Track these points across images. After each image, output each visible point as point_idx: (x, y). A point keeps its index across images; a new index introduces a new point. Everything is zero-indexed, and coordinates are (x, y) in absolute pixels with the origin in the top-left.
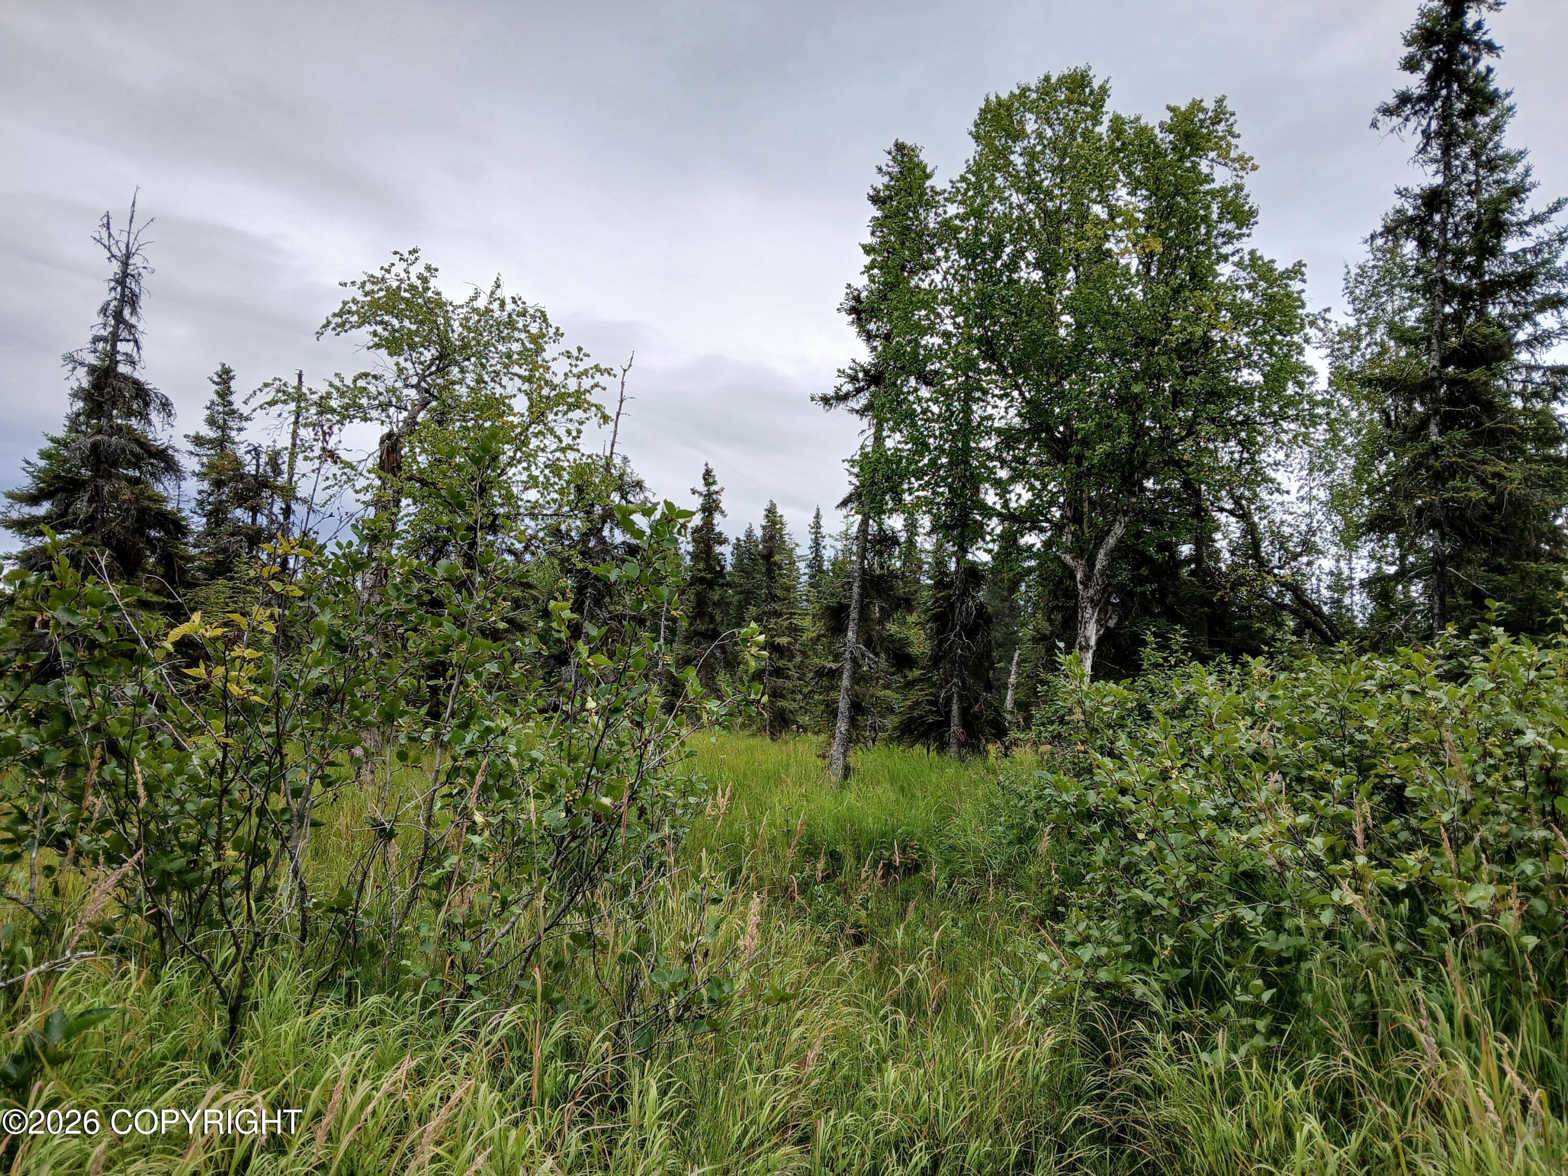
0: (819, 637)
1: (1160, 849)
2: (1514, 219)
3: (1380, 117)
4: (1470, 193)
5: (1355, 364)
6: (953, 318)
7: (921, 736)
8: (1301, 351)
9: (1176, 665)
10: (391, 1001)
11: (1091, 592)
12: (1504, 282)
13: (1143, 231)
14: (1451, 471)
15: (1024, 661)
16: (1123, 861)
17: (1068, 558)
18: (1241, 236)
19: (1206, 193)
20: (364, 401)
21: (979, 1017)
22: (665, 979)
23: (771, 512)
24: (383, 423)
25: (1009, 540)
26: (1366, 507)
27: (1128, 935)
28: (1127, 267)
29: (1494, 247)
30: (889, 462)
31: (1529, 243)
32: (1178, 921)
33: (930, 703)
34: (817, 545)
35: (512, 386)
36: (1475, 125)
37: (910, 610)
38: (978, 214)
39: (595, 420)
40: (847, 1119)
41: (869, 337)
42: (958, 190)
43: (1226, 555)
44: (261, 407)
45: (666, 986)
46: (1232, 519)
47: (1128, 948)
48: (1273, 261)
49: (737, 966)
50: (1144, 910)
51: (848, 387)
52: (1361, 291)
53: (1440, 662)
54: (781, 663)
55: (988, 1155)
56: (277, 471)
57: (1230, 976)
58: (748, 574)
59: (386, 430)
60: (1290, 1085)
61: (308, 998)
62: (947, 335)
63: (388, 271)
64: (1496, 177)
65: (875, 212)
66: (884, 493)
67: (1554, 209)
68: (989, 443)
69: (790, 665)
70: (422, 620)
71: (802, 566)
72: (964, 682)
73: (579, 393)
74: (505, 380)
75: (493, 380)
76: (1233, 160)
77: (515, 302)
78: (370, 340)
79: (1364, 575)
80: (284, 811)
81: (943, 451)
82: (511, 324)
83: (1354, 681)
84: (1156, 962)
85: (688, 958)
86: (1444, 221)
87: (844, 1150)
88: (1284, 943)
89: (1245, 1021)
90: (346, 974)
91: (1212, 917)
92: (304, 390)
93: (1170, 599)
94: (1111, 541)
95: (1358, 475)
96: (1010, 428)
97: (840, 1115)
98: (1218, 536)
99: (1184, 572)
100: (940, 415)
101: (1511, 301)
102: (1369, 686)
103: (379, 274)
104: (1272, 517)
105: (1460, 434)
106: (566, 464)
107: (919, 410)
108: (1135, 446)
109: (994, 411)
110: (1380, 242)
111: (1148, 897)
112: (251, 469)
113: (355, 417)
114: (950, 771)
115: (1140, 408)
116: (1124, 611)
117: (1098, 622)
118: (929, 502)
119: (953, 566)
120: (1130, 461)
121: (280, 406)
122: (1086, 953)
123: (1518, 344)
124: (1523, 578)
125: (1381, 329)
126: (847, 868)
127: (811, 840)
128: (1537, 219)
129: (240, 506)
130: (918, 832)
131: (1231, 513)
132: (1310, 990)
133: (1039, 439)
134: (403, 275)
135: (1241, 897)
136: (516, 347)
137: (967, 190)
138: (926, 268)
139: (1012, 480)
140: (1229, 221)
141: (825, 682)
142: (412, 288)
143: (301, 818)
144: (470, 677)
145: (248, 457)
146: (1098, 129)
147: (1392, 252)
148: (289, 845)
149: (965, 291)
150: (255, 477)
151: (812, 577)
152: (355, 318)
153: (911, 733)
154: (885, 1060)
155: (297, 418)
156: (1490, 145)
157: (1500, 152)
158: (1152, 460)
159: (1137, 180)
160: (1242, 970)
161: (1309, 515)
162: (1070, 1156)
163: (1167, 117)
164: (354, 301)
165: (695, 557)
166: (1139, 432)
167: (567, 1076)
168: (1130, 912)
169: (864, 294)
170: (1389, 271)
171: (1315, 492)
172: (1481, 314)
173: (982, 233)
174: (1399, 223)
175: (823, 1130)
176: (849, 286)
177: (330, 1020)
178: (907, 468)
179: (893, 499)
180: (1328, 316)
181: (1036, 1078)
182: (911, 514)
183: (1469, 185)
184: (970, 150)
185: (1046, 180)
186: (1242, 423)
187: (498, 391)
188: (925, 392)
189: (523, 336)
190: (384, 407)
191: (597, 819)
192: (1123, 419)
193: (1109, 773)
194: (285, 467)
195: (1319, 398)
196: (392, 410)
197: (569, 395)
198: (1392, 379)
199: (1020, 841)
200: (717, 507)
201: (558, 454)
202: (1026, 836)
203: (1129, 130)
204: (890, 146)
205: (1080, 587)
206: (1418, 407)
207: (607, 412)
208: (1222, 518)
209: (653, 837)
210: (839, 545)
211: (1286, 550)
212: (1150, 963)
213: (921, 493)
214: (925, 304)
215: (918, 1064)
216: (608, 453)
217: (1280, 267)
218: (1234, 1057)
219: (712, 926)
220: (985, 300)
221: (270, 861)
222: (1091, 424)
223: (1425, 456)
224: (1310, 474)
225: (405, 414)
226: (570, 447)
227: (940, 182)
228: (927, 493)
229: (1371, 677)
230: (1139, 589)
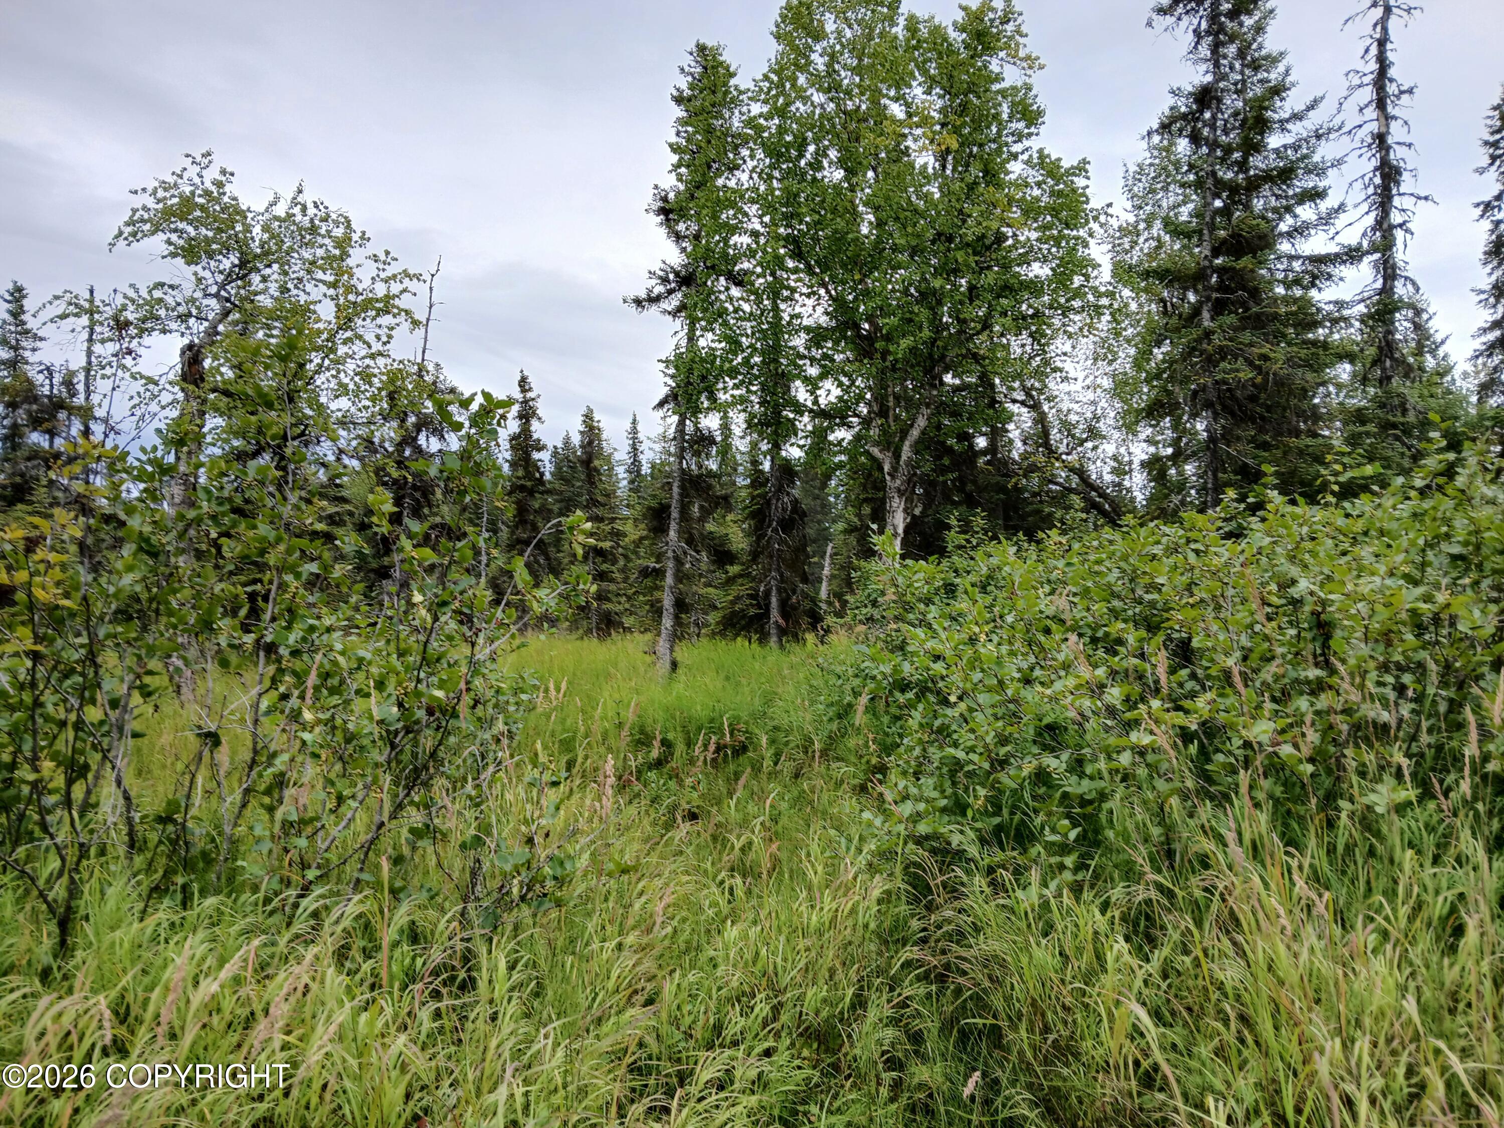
0: (642, 539)
1: (971, 710)
2: (1276, 117)
3: (1154, 16)
4: (1237, 92)
5: (1135, 257)
6: (760, 217)
7: (742, 629)
8: (1086, 245)
9: (978, 545)
10: (229, 902)
11: (898, 482)
12: (1267, 177)
13: (938, 128)
14: (1223, 353)
15: (836, 554)
16: (937, 723)
17: (875, 451)
18: (1030, 135)
19: (998, 92)
20: (162, 313)
21: (810, 873)
22: (507, 861)
23: (588, 418)
24: (183, 335)
25: (819, 436)
26: (1145, 395)
27: (943, 791)
28: (925, 166)
29: (1258, 144)
30: (703, 360)
31: (1289, 139)
32: (989, 773)
33: (751, 596)
34: (635, 450)
35: (316, 292)
36: (1241, 24)
37: (729, 508)
38: (782, 113)
39: (406, 326)
40: (691, 978)
41: (678, 237)
42: (761, 90)
43: (1019, 444)
44: (52, 321)
45: (508, 868)
46: (1024, 410)
47: (944, 802)
48: (1059, 160)
49: (578, 847)
50: (957, 766)
51: (659, 289)
52: (1138, 189)
53: (1219, 523)
54: (604, 567)
55: (824, 1001)
56: (73, 394)
57: (1038, 821)
58: (567, 482)
59: (186, 341)
60: (1097, 913)
61: (141, 905)
62: (755, 234)
63: (181, 177)
64: (1259, 76)
65: (679, 112)
66: (700, 393)
67: (1311, 107)
68: (799, 341)
69: (614, 568)
70: (234, 525)
71: (621, 471)
72: (782, 575)
73: (388, 297)
74: (309, 287)
75: (296, 287)
76: (1021, 60)
77: (316, 207)
78: (165, 249)
79: (1145, 457)
80: (102, 723)
81: (756, 349)
82: (313, 229)
83: (1144, 545)
84: (970, 813)
85: (530, 841)
86: (1214, 117)
87: (689, 1007)
88: (1085, 787)
89: (1054, 860)
90: (180, 880)
91: (1020, 768)
92: (97, 303)
93: (970, 487)
94: (915, 433)
95: (1137, 364)
96: (819, 327)
97: (684, 976)
98: (1011, 426)
99: (981, 461)
100: (751, 314)
101: (1274, 195)
102: (1157, 550)
103: (171, 179)
104: (1060, 405)
105: (1230, 319)
106: (376, 371)
107: (731, 308)
108: (935, 340)
109: (802, 310)
110: (1156, 139)
111: (961, 755)
112: (46, 390)
113: (153, 330)
114: (771, 659)
115: (940, 303)
116: (928, 500)
117: (905, 510)
118: (743, 400)
119: (767, 466)
120: (931, 355)
121: (72, 319)
122: (907, 809)
123: (1281, 235)
124: (1285, 453)
125: (1158, 224)
126: (677, 754)
127: (642, 731)
128: (1297, 117)
129: (35, 429)
130: (744, 716)
131: (1023, 403)
132: (1112, 827)
133: (845, 338)
134: (197, 180)
135: (1045, 748)
136: (320, 252)
137: (770, 89)
138: (733, 168)
139: (823, 376)
140: (1019, 120)
141: (648, 582)
142: (207, 193)
143: (121, 729)
144: (289, 578)
145: (41, 377)
146: (894, 30)
147: (1167, 150)
148: (110, 755)
149: (771, 190)
150: (50, 397)
151: (632, 482)
152: (147, 227)
153: (733, 626)
154: (724, 921)
155: (91, 334)
156: (1254, 46)
157: (1263, 52)
158: (951, 354)
159: (932, 79)
160: (1049, 814)
161: (1094, 403)
162: (900, 995)
163: (960, 16)
164: (145, 208)
165: (513, 464)
166: (938, 327)
167: (414, 959)
168: (945, 770)
169: (672, 196)
170: (1165, 169)
171: (1099, 381)
172: (1247, 207)
173: (786, 132)
174: (1173, 120)
175: (669, 989)
176: (656, 187)
177: (165, 925)
178: (721, 366)
179: (708, 399)
180: (1110, 211)
181: (866, 926)
182: (726, 413)
183: (1235, 84)
184: (772, 49)
185: (846, 78)
186: (1032, 317)
187: (303, 298)
188: (735, 292)
189: (327, 241)
190: (184, 318)
191: (430, 712)
192: (923, 314)
193: (922, 643)
194: (81, 387)
195: (1103, 289)
196: (192, 321)
197: (377, 300)
198: (1167, 271)
199: (840, 717)
200: (534, 413)
201: (368, 361)
202: (845, 712)
203: (924, 31)
204: (692, 46)
205: (888, 478)
206: (1192, 297)
207: (416, 317)
208: (1015, 408)
209: (487, 736)
210: (658, 447)
211: (1073, 436)
212: (964, 814)
213: (737, 392)
214: (733, 205)
215: (755, 923)
216: (419, 360)
217: (1066, 164)
218: (1046, 892)
219: (552, 809)
220: (791, 198)
221: (90, 776)
222: (893, 320)
223: (1199, 340)
224: (1094, 364)
225: (206, 324)
226: (380, 354)
227: (743, 81)
228: (742, 391)
229: (1158, 543)
230: (941, 479)
